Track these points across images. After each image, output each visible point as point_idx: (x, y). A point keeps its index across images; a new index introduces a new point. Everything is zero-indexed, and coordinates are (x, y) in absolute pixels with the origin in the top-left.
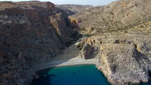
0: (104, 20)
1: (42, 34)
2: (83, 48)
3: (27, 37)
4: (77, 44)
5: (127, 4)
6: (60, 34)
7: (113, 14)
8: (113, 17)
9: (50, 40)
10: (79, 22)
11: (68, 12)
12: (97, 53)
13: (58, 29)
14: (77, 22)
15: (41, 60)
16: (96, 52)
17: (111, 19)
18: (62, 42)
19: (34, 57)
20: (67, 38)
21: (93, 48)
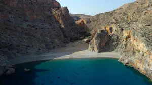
0: (116, 20)
1: (36, 16)
2: (95, 36)
3: (10, 15)
4: (85, 40)
5: (142, 4)
6: (63, 26)
7: (127, 14)
8: (127, 17)
9: (47, 25)
10: (87, 22)
11: (75, 19)
12: (118, 44)
13: (61, 21)
14: (85, 22)
15: (29, 51)
16: (115, 43)
17: (126, 19)
18: (65, 36)
19: (19, 46)
20: (73, 33)
21: (111, 37)
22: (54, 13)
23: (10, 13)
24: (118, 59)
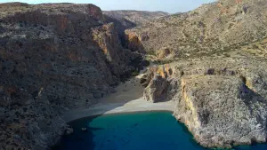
0: (187, 36)
1: (79, 59)
2: (150, 83)
3: (53, 64)
4: (140, 76)
5: (228, 8)
6: (110, 59)
7: (204, 25)
8: (204, 31)
9: (93, 68)
10: (143, 39)
12: (176, 92)
13: (106, 50)
14: (140, 39)
15: (77, 104)
16: (173, 90)
19: (65, 98)
20: (123, 66)
21: (169, 82)
22: (96, 37)
23: (52, 60)
24: (172, 112)
